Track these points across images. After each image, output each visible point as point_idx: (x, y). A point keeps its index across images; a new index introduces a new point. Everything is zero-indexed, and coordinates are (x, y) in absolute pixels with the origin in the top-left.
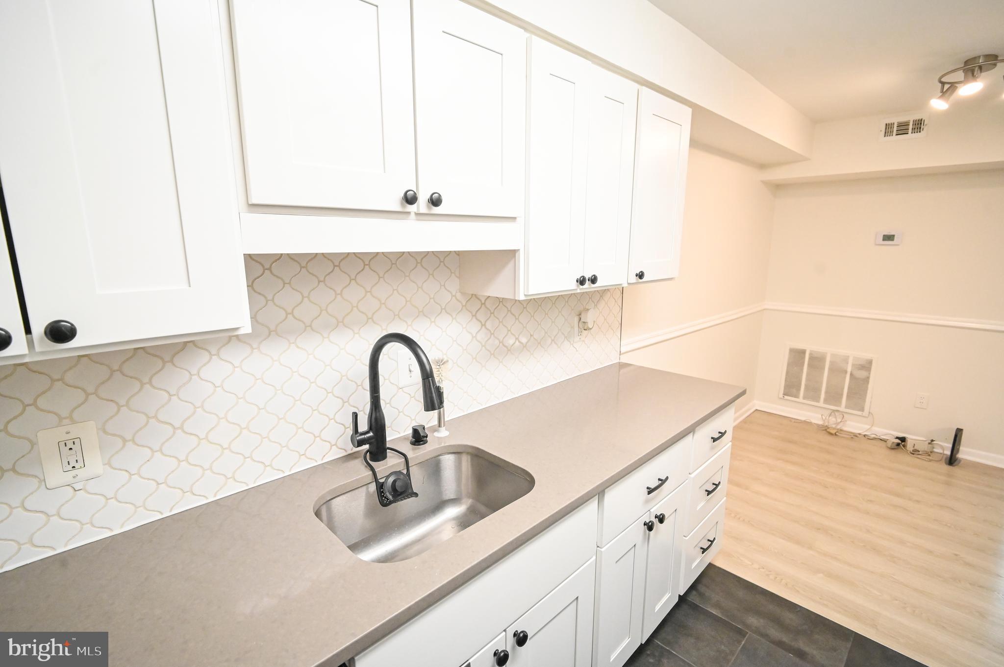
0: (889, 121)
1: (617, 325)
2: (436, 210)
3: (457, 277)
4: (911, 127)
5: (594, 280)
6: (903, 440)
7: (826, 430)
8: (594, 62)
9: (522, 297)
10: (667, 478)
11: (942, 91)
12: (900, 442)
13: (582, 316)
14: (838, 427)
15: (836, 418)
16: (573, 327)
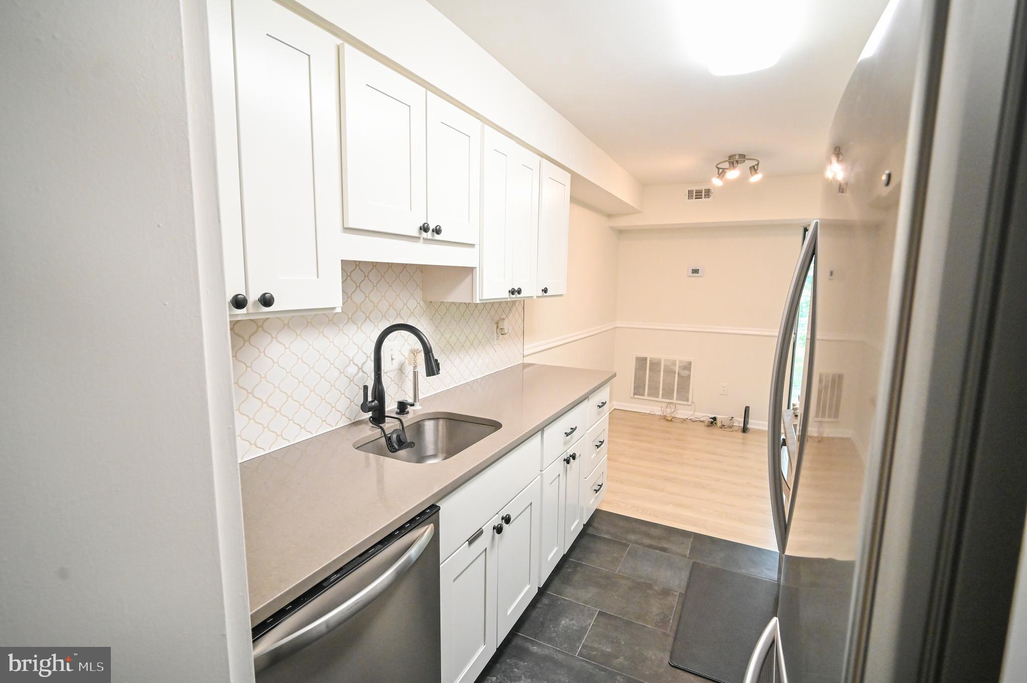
0: (690, 189)
1: (521, 332)
2: (437, 237)
3: (421, 289)
4: (703, 194)
5: (519, 292)
6: (715, 419)
7: (664, 418)
8: (517, 142)
9: (478, 302)
10: (576, 427)
11: (718, 174)
12: (713, 420)
13: (500, 323)
14: (673, 415)
15: (670, 408)
16: (493, 333)
